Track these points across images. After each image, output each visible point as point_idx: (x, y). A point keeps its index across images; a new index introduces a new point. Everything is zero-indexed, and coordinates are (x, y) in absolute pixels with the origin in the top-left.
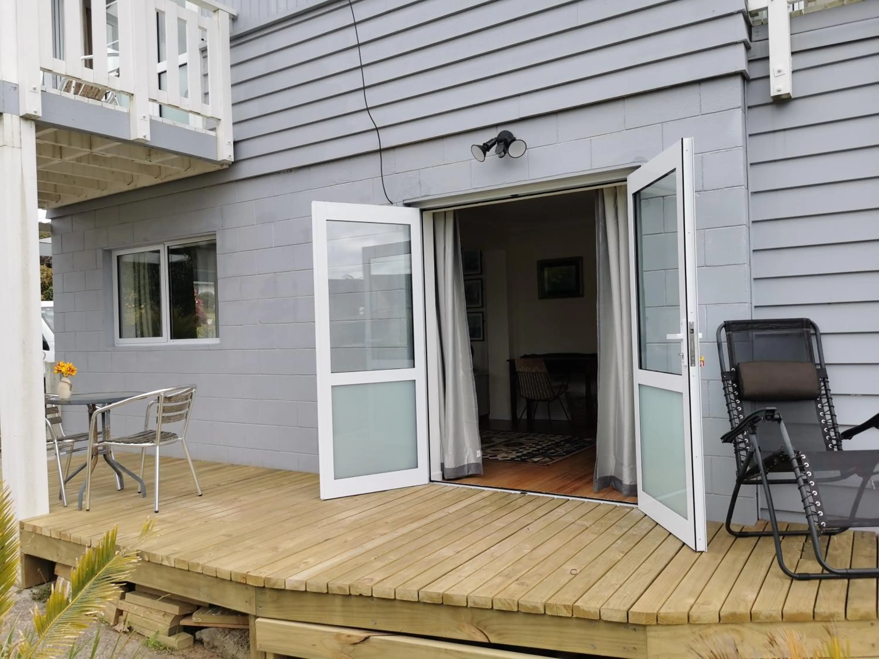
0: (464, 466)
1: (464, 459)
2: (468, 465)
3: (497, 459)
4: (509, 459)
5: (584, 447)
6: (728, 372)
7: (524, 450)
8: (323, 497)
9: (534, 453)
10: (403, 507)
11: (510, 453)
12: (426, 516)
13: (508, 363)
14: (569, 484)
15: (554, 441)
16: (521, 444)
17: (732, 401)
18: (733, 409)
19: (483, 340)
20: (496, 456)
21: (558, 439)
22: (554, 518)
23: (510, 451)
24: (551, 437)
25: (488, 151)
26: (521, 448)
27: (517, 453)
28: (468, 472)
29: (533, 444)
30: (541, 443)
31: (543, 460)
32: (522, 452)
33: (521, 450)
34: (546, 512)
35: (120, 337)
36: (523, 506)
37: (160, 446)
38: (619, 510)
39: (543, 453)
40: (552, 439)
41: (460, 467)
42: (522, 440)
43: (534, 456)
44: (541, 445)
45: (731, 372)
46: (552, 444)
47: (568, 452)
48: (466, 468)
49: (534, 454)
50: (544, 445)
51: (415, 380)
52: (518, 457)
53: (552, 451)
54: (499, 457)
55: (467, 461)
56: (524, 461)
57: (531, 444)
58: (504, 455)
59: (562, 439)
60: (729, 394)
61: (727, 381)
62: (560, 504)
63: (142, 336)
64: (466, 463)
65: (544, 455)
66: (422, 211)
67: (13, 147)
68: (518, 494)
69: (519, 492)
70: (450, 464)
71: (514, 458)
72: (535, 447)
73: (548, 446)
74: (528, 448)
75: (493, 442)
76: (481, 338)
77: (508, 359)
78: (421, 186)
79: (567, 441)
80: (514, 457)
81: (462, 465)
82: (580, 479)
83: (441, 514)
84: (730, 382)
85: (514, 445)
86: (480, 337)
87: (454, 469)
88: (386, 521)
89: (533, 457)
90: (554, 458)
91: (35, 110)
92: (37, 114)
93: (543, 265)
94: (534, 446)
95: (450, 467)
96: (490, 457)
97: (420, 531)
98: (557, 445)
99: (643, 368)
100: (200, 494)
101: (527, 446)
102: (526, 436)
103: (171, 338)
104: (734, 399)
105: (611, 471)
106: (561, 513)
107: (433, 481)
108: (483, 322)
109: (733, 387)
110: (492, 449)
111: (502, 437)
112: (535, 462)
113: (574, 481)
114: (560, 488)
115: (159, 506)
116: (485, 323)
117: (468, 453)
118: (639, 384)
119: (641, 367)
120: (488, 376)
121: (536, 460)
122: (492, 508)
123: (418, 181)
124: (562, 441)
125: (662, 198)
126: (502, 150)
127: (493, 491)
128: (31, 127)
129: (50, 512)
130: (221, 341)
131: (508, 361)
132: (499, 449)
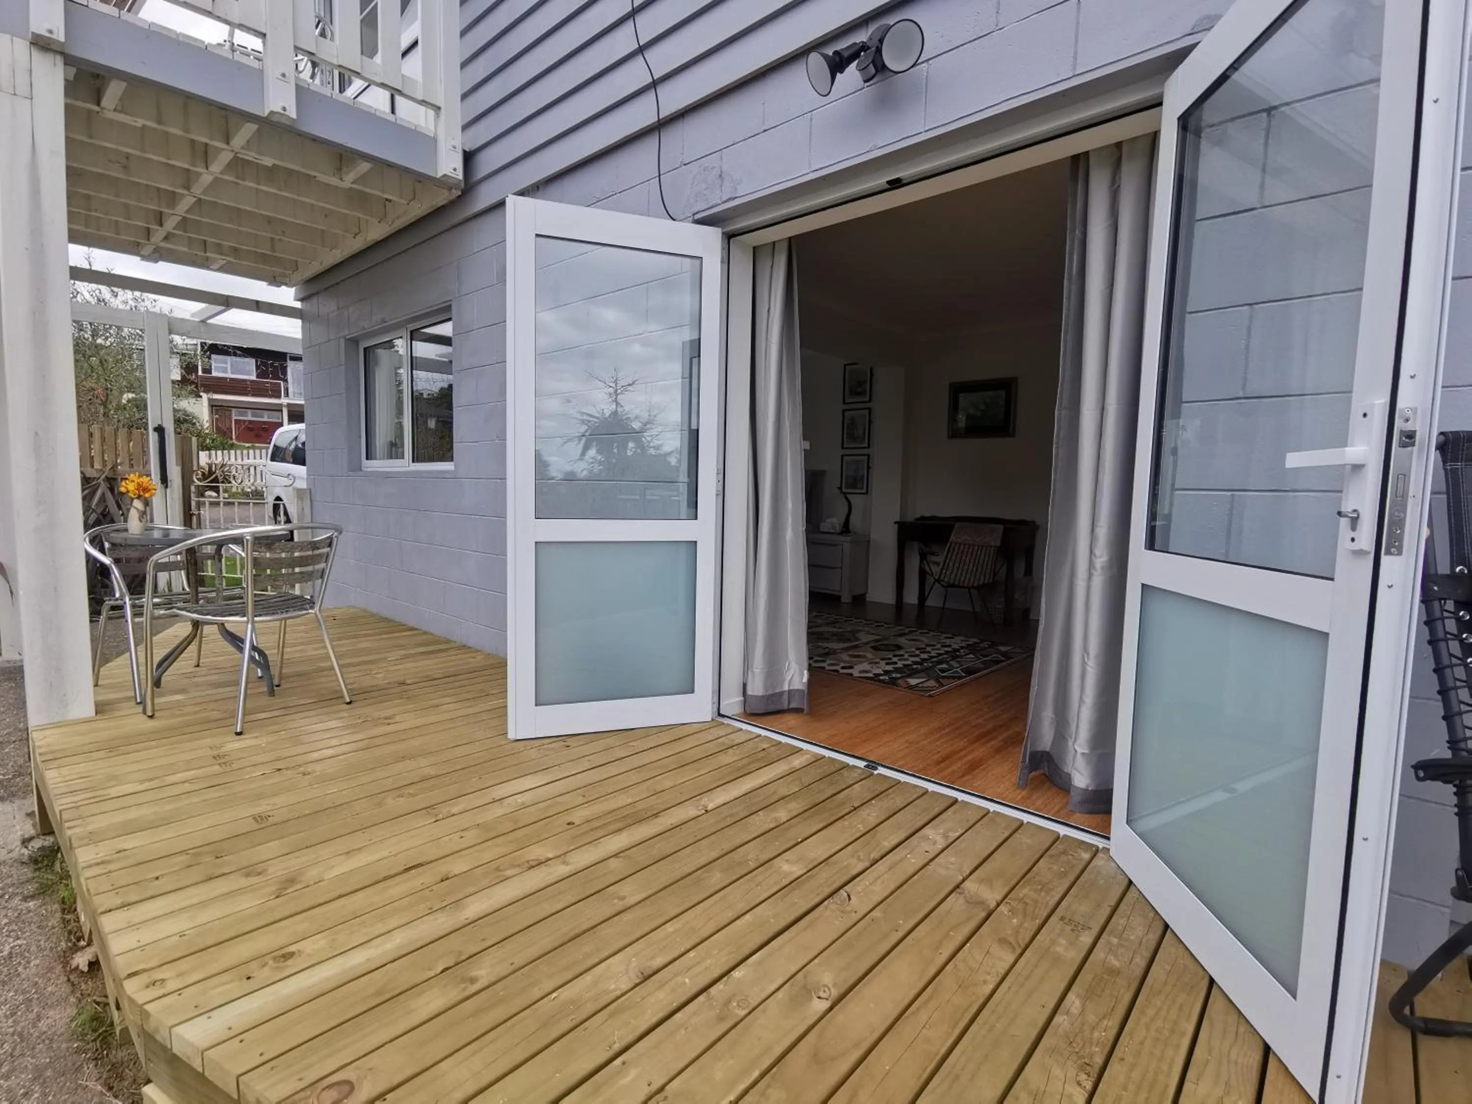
0: (782, 693)
1: (784, 680)
2: (790, 691)
3: (851, 675)
4: (871, 675)
5: (997, 662)
6: (1447, 576)
7: (900, 660)
8: (511, 735)
9: (915, 666)
10: (634, 777)
11: (876, 663)
12: (656, 815)
13: (896, 526)
14: (965, 748)
15: (949, 646)
16: (899, 647)
17: (1455, 661)
18: (1458, 684)
19: (867, 493)
20: (851, 667)
21: (957, 642)
22: (915, 861)
23: (878, 660)
24: (947, 638)
25: (842, 72)
26: (895, 656)
27: (887, 664)
28: (789, 703)
29: (917, 649)
30: (929, 649)
31: (925, 685)
32: (896, 663)
33: (895, 659)
34: (902, 836)
35: (367, 459)
36: (858, 807)
37: (253, 622)
38: (1064, 853)
39: (928, 668)
40: (948, 642)
41: (773, 695)
42: (902, 641)
43: (913, 673)
44: (929, 652)
45: (1453, 577)
46: (947, 652)
47: (969, 672)
48: (786, 696)
49: (913, 669)
50: (933, 654)
51: (696, 542)
52: (886, 672)
53: (944, 666)
54: (855, 672)
55: (789, 686)
56: (893, 682)
57: (913, 649)
58: (865, 666)
59: (964, 644)
60: (1446, 640)
61: (1440, 599)
62: (937, 810)
63: (391, 458)
64: (786, 688)
65: (927, 672)
66: (729, 237)
67: (15, 94)
68: (860, 768)
69: (862, 764)
70: (757, 688)
71: (880, 675)
72: (918, 656)
73: (940, 655)
74: (906, 656)
75: (858, 639)
76: (864, 491)
77: (898, 520)
78: (722, 180)
79: (972, 648)
80: (880, 671)
81: (778, 691)
82: (983, 737)
83: (689, 811)
84: (1450, 605)
85: (888, 648)
86: (862, 488)
87: (763, 697)
88: (570, 820)
89: (910, 676)
90: (944, 681)
91: (48, 26)
92: (54, 37)
93: (957, 389)
94: (917, 652)
95: (755, 694)
96: (843, 668)
97: (613, 864)
98: (954, 654)
99: (1156, 548)
100: (348, 700)
101: (907, 652)
102: (910, 632)
103: (413, 461)
104: (1460, 656)
105: (1046, 740)
106: (935, 843)
107: (724, 716)
108: (869, 468)
109: (1459, 620)
110: (851, 653)
111: (873, 632)
112: (911, 687)
113: (974, 742)
114: (944, 760)
115: (243, 722)
116: (870, 471)
117: (792, 672)
118: (1143, 585)
119: (1151, 545)
120: (869, 541)
121: (913, 681)
122: (795, 807)
123: (719, 173)
124: (962, 648)
125: (1265, 115)
126: (870, 60)
127: (815, 755)
128: (55, 65)
129: (97, 713)
130: (455, 465)
131: (896, 523)
132: (861, 653)
